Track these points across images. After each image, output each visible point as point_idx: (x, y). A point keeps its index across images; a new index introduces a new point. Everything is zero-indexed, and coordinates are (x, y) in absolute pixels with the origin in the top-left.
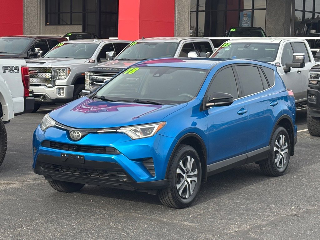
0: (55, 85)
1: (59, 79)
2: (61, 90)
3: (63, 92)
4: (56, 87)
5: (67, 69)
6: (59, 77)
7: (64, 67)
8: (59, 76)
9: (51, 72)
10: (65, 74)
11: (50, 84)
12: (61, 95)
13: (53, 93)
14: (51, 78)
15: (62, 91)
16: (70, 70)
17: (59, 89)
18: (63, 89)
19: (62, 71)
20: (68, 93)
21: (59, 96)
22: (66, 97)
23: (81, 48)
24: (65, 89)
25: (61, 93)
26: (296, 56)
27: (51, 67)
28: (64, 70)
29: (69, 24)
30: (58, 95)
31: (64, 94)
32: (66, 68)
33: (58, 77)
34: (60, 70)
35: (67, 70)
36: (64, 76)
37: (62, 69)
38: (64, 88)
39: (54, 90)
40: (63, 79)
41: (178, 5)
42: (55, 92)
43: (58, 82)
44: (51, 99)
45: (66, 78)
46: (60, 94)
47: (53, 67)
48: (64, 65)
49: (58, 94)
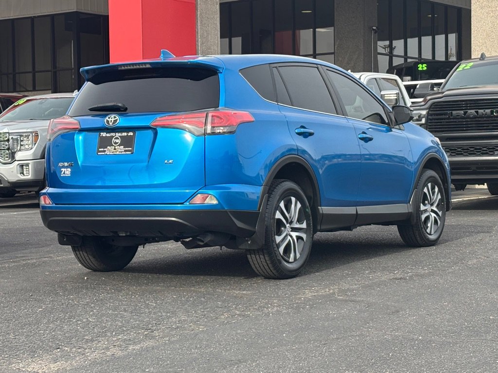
0: (16, 160)
1: (20, 151)
2: (24, 167)
3: (28, 170)
4: (16, 163)
5: (34, 134)
6: (21, 147)
7: (28, 130)
8: (21, 145)
9: (8, 140)
10: (30, 141)
11: (7, 159)
12: (24, 175)
13: (12, 172)
14: (8, 149)
15: (26, 169)
16: (38, 135)
17: (22, 166)
18: (27, 165)
19: (25, 137)
20: (36, 171)
21: (22, 177)
22: (32, 178)
23: (52, 109)
24: (30, 166)
25: (25, 172)
26: (385, 96)
27: (7, 131)
28: (28, 137)
29: (31, 89)
30: (19, 175)
31: (29, 173)
32: (32, 132)
33: (19, 148)
34: (21, 136)
35: (32, 136)
36: (29, 145)
37: (24, 134)
38: (29, 163)
39: (14, 167)
40: (27, 150)
41: (201, 45)
42: (15, 171)
43: (19, 156)
44: (9, 182)
45: (32, 149)
46: (23, 173)
47: (10, 131)
48: (28, 129)
49: (21, 173)
